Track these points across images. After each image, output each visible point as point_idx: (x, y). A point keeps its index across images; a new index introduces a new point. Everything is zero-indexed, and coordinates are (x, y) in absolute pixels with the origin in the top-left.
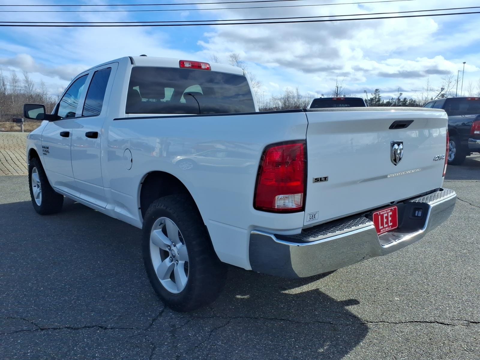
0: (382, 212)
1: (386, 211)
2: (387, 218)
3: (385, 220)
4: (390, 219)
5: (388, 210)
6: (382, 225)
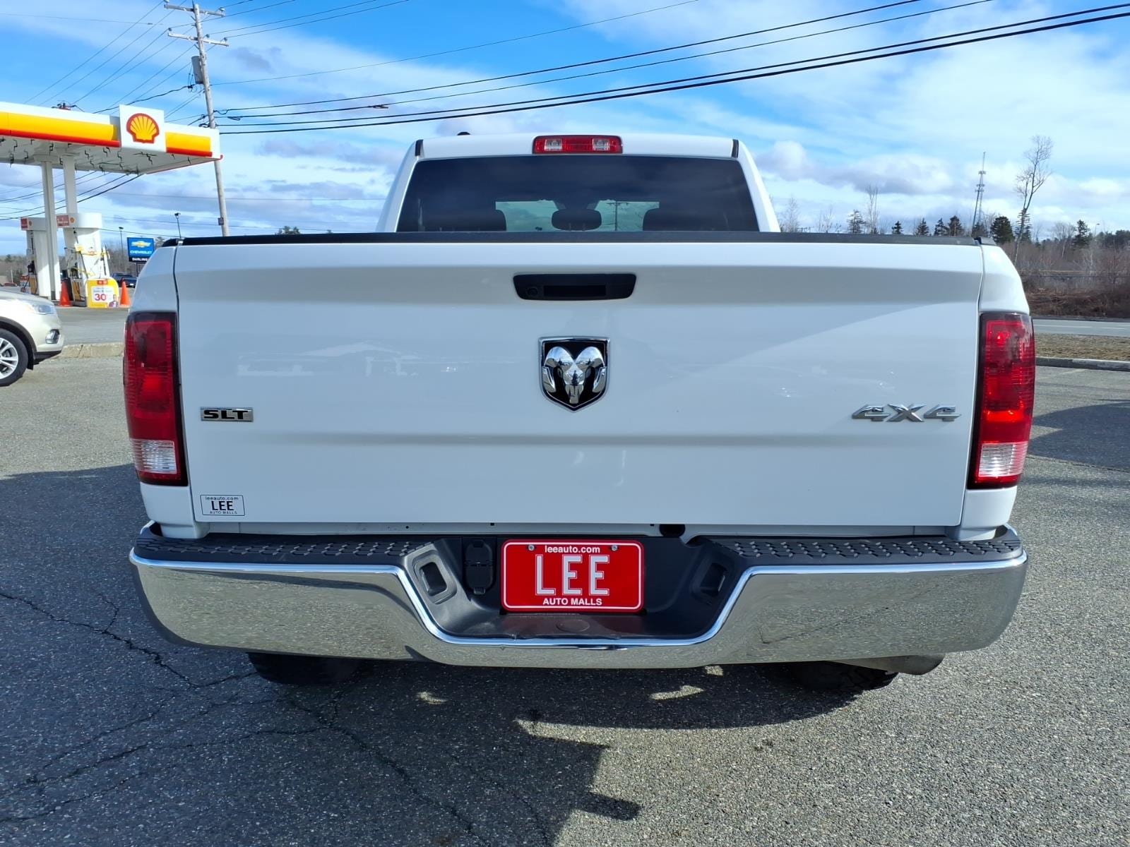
1: (579, 546)
2: (580, 568)
3: (570, 574)
4: (595, 574)
5: (592, 546)
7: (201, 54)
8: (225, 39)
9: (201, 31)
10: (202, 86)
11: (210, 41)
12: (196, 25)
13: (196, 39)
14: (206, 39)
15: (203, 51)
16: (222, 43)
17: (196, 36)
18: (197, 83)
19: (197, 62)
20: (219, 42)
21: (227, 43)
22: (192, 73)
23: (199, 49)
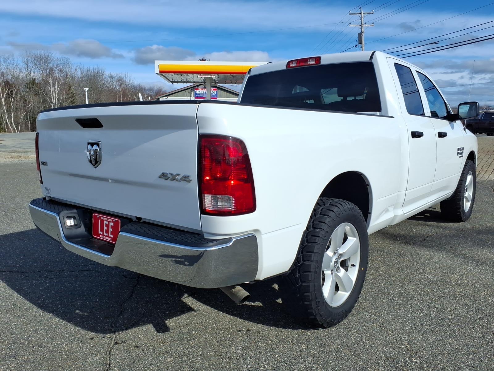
0: (103, 217)
1: (108, 218)
2: (107, 226)
3: (105, 228)
4: (111, 230)
5: (110, 219)
6: (102, 230)
7: (362, 31)
8: (373, 23)
9: (363, 22)
10: (361, 45)
11: (366, 25)
12: (361, 20)
13: (360, 25)
14: (365, 25)
15: (363, 30)
16: (372, 25)
17: (361, 24)
18: (359, 44)
19: (360, 35)
20: (370, 25)
21: (374, 25)
22: (358, 40)
23: (361, 29)
